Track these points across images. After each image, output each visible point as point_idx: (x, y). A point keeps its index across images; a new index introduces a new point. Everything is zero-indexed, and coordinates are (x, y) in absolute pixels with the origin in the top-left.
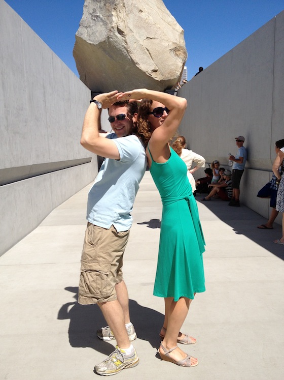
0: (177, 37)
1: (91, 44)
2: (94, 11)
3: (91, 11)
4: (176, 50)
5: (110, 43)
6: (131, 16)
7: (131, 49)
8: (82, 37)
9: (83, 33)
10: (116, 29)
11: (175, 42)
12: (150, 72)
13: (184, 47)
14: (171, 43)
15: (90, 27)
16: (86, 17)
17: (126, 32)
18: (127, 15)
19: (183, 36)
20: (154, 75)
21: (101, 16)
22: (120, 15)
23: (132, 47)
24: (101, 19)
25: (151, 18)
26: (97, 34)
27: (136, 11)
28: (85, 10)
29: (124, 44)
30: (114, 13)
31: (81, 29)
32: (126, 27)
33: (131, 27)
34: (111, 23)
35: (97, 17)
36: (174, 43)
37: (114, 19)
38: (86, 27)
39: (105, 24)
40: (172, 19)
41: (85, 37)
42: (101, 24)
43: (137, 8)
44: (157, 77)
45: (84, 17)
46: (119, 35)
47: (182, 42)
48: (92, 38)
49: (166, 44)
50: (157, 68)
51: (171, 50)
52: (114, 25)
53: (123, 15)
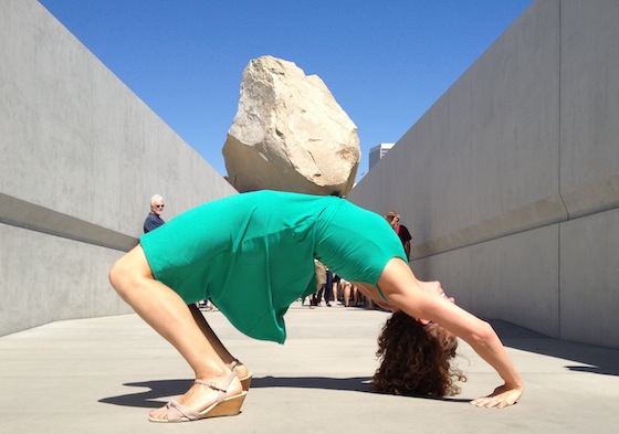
1: (245, 145)
3: (247, 109)
4: (343, 152)
5: (266, 144)
6: (292, 117)
7: (290, 152)
8: (235, 136)
9: (238, 133)
11: (344, 143)
12: (311, 176)
13: (358, 147)
15: (244, 125)
16: (241, 114)
19: (355, 135)
20: (316, 180)
22: (279, 116)
23: (292, 149)
27: (298, 112)
28: (240, 106)
29: (283, 147)
30: (273, 113)
31: (234, 127)
32: (286, 128)
33: (292, 129)
34: (269, 124)
35: (253, 115)
37: (273, 119)
38: (241, 126)
39: (263, 124)
40: (342, 115)
41: (239, 136)
44: (320, 182)
45: (239, 114)
46: (277, 137)
47: (354, 142)
49: (332, 147)
51: (337, 153)
53: (282, 115)
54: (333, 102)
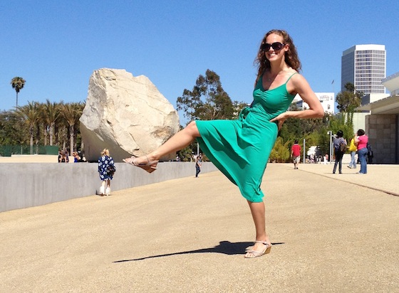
0: (163, 120)
2: (93, 104)
3: (91, 104)
4: (157, 133)
5: (101, 129)
6: (119, 110)
7: (117, 135)
10: (106, 121)
12: (132, 151)
14: (153, 127)
15: (89, 116)
17: (113, 123)
18: (115, 110)
21: (97, 109)
22: (110, 110)
23: (117, 133)
24: (97, 111)
25: (136, 109)
26: (93, 123)
27: (123, 107)
29: (111, 131)
30: (105, 109)
32: (114, 118)
33: (118, 118)
34: (103, 116)
36: (156, 127)
37: (105, 113)
38: (87, 116)
39: (99, 116)
42: (97, 115)
43: (124, 104)
46: (108, 125)
48: (90, 125)
49: (148, 129)
50: (138, 148)
51: (152, 133)
52: (105, 118)
53: (112, 110)
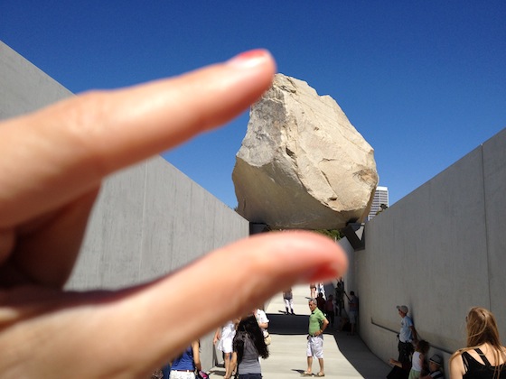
0: (365, 158)
1: (253, 167)
2: (260, 129)
3: (256, 129)
4: (362, 173)
5: (276, 165)
6: (304, 134)
7: (302, 173)
8: (243, 158)
9: (246, 154)
10: (284, 150)
11: (361, 163)
12: (326, 200)
13: (375, 169)
14: (355, 165)
16: (250, 135)
17: (296, 153)
18: (299, 133)
19: (372, 157)
20: (331, 205)
21: (268, 135)
22: (290, 134)
24: (268, 138)
25: (329, 136)
26: (262, 155)
27: (310, 129)
28: (249, 128)
29: (294, 167)
30: (283, 131)
31: (242, 150)
33: (304, 147)
34: (279, 143)
35: (262, 135)
36: (359, 165)
37: (282, 138)
38: (249, 147)
39: (272, 144)
40: (357, 136)
41: (247, 158)
42: (267, 143)
43: (312, 126)
44: (336, 207)
45: (248, 136)
46: (287, 157)
47: (371, 164)
48: (254, 160)
49: (349, 167)
50: (336, 196)
51: (355, 174)
52: (282, 145)
53: (293, 133)
54: (347, 123)
